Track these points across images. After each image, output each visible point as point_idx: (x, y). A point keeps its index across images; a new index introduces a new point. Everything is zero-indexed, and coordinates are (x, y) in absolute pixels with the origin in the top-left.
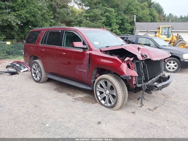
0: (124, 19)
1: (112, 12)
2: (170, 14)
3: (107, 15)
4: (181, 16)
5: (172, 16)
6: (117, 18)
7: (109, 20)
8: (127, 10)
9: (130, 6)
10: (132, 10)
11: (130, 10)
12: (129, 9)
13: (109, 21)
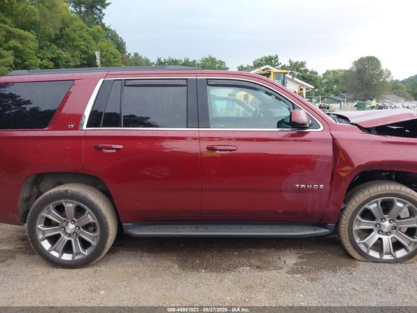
0: (59, 58)
1: (26, 38)
2: (136, 55)
3: (14, 46)
4: (159, 60)
5: (141, 57)
6: (39, 55)
7: (21, 58)
8: (60, 38)
9: (67, 30)
10: (74, 40)
11: (69, 38)
12: (67, 35)
13: (20, 61)
